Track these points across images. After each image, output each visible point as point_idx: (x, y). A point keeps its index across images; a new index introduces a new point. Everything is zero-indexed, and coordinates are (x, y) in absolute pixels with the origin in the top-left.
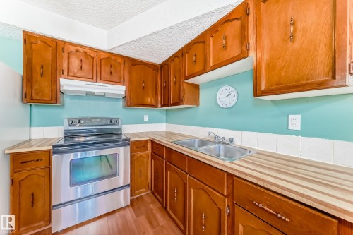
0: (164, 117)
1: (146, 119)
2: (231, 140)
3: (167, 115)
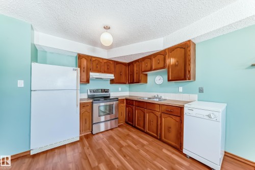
0: (128, 89)
1: (120, 89)
2: (161, 97)
3: (129, 87)
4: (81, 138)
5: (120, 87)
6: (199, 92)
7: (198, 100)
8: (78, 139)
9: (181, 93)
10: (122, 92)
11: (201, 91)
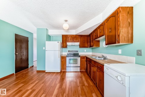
0: (91, 50)
1: (85, 51)
4: (61, 72)
5: (85, 50)
6: (137, 55)
7: (136, 63)
8: (60, 72)
9: (120, 54)
10: (87, 52)
11: (139, 53)
